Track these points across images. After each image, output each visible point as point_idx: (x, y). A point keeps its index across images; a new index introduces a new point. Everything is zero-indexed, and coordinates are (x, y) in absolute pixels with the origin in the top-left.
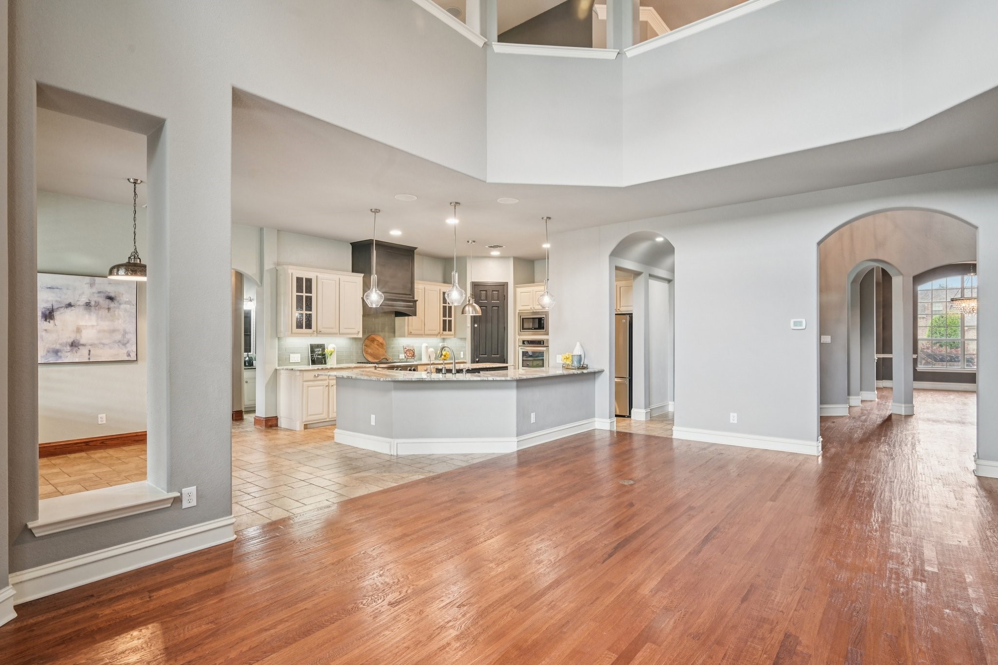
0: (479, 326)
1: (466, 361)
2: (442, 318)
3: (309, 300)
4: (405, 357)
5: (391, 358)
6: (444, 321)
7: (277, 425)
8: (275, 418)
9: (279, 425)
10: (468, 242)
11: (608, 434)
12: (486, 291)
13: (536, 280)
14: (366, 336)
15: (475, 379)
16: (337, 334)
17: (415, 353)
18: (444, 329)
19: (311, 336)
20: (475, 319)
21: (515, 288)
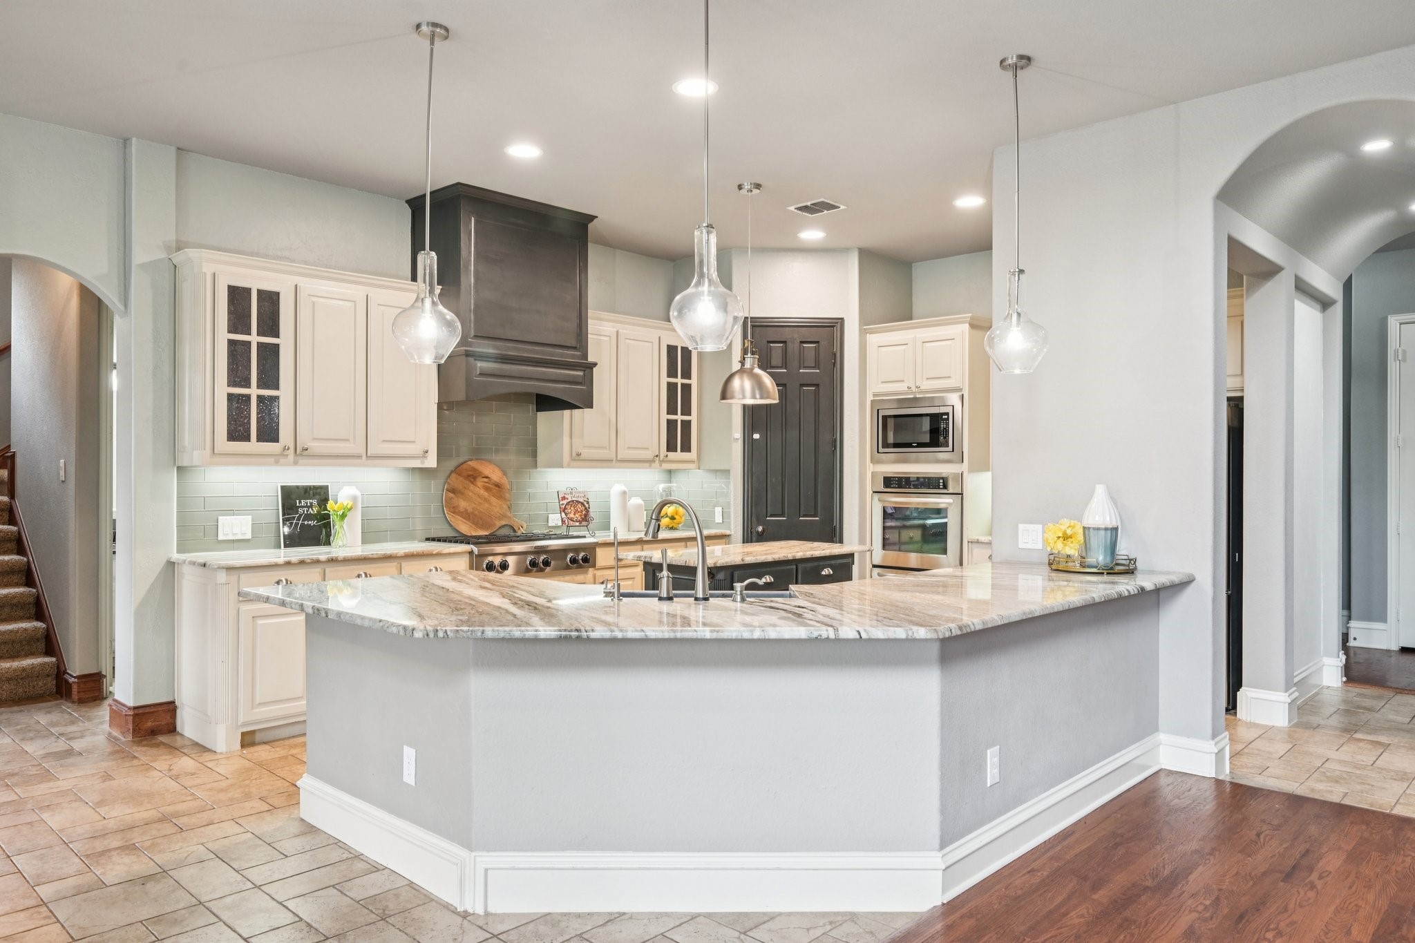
0: (765, 436)
1: (728, 532)
2: (665, 417)
3: (270, 355)
4: (563, 521)
5: (525, 526)
6: (671, 425)
7: (172, 729)
8: (165, 708)
9: (179, 728)
10: (740, 187)
11: (1209, 792)
12: (784, 342)
13: (914, 314)
14: (451, 464)
15: (787, 636)
16: (360, 457)
17: (591, 510)
18: (671, 447)
19: (277, 462)
20: (754, 417)
21: (863, 333)
